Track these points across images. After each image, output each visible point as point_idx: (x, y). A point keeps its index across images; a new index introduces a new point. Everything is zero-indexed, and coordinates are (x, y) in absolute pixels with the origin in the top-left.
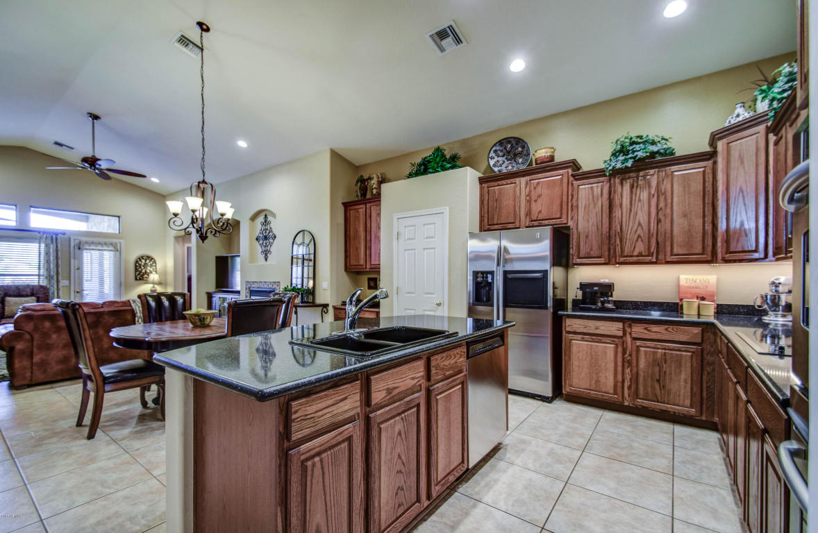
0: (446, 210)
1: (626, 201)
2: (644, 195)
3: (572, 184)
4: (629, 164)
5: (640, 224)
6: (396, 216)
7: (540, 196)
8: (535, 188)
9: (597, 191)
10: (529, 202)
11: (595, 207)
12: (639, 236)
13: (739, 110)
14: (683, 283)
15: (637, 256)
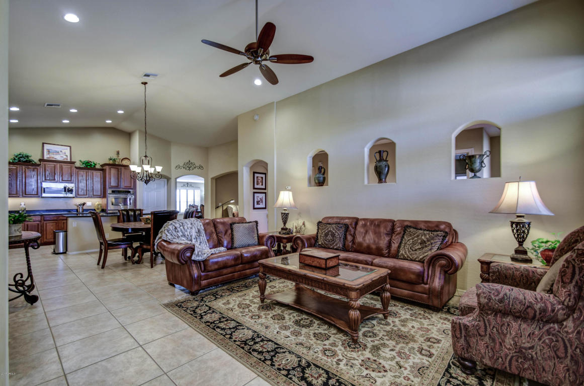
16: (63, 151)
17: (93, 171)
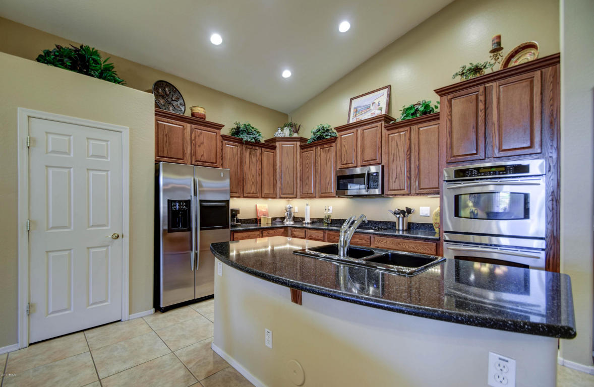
0: (126, 131)
1: (247, 160)
2: (254, 160)
3: (222, 142)
4: (253, 140)
5: (253, 176)
6: (25, 113)
7: (202, 143)
8: (199, 136)
9: (235, 151)
10: (194, 144)
11: (234, 160)
12: (253, 183)
13: (280, 131)
14: (259, 209)
15: (252, 193)
16: (377, 102)
17: (420, 126)
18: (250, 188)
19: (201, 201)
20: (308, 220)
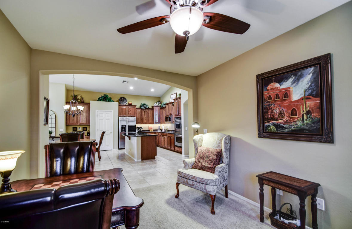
0: (113, 111)
2: (146, 113)
3: (136, 110)
4: (145, 108)
5: (146, 118)
6: (96, 111)
7: (131, 111)
8: (130, 109)
9: (140, 112)
10: (128, 111)
11: (140, 114)
13: (155, 104)
14: (149, 127)
16: (174, 97)
18: (145, 121)
19: (128, 125)
20: (163, 130)
